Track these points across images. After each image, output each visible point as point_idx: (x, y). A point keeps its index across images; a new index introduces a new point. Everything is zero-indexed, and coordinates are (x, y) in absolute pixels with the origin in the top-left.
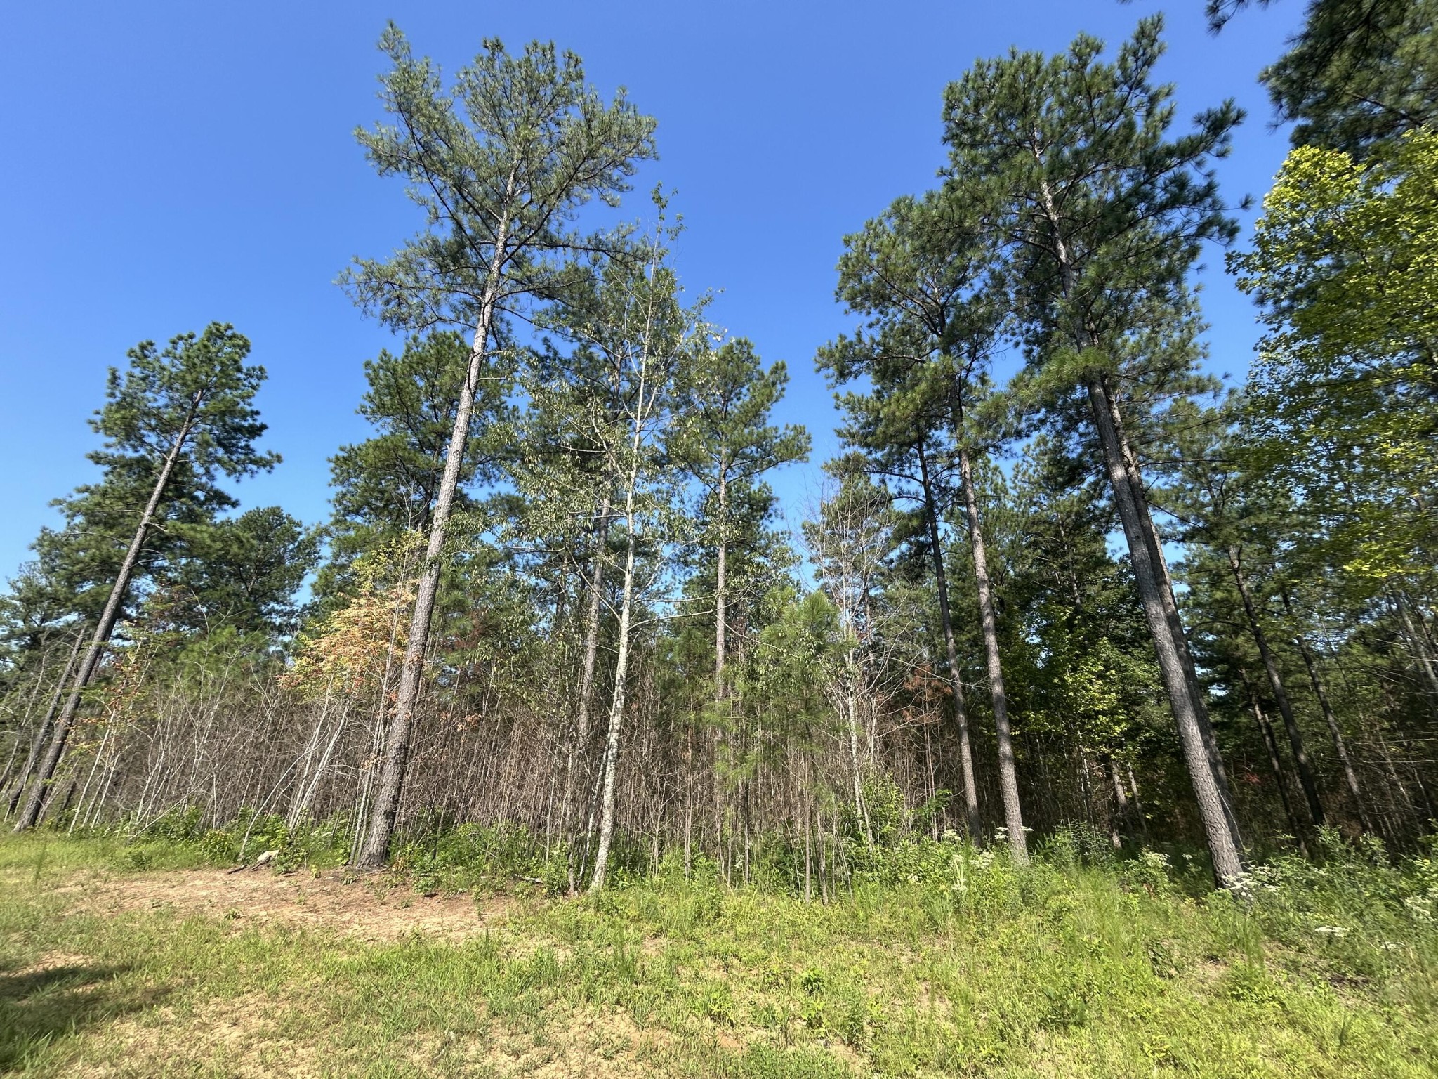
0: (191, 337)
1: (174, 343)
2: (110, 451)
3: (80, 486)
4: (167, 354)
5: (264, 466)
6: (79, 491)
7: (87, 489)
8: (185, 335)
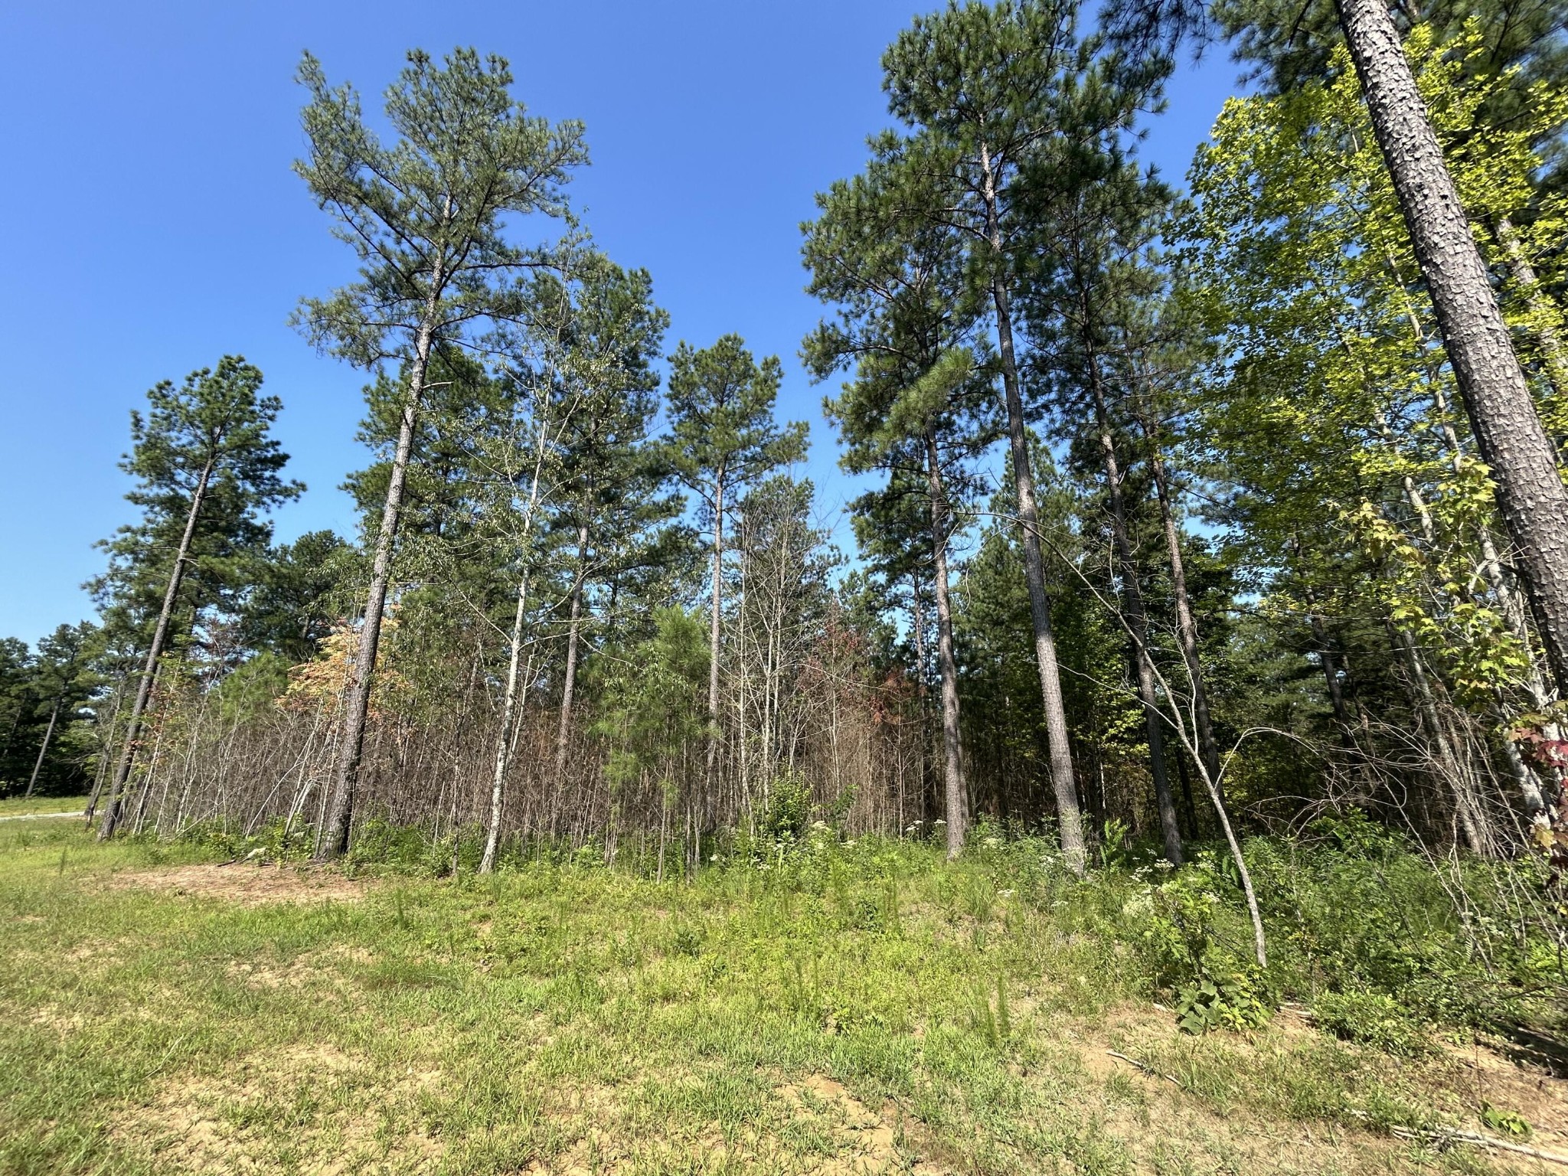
0: (206, 372)
1: (190, 380)
2: (144, 491)
3: (122, 526)
4: (185, 392)
5: (289, 496)
6: (121, 531)
7: (128, 529)
8: (200, 371)
